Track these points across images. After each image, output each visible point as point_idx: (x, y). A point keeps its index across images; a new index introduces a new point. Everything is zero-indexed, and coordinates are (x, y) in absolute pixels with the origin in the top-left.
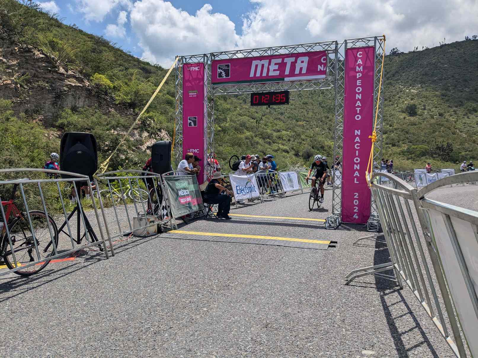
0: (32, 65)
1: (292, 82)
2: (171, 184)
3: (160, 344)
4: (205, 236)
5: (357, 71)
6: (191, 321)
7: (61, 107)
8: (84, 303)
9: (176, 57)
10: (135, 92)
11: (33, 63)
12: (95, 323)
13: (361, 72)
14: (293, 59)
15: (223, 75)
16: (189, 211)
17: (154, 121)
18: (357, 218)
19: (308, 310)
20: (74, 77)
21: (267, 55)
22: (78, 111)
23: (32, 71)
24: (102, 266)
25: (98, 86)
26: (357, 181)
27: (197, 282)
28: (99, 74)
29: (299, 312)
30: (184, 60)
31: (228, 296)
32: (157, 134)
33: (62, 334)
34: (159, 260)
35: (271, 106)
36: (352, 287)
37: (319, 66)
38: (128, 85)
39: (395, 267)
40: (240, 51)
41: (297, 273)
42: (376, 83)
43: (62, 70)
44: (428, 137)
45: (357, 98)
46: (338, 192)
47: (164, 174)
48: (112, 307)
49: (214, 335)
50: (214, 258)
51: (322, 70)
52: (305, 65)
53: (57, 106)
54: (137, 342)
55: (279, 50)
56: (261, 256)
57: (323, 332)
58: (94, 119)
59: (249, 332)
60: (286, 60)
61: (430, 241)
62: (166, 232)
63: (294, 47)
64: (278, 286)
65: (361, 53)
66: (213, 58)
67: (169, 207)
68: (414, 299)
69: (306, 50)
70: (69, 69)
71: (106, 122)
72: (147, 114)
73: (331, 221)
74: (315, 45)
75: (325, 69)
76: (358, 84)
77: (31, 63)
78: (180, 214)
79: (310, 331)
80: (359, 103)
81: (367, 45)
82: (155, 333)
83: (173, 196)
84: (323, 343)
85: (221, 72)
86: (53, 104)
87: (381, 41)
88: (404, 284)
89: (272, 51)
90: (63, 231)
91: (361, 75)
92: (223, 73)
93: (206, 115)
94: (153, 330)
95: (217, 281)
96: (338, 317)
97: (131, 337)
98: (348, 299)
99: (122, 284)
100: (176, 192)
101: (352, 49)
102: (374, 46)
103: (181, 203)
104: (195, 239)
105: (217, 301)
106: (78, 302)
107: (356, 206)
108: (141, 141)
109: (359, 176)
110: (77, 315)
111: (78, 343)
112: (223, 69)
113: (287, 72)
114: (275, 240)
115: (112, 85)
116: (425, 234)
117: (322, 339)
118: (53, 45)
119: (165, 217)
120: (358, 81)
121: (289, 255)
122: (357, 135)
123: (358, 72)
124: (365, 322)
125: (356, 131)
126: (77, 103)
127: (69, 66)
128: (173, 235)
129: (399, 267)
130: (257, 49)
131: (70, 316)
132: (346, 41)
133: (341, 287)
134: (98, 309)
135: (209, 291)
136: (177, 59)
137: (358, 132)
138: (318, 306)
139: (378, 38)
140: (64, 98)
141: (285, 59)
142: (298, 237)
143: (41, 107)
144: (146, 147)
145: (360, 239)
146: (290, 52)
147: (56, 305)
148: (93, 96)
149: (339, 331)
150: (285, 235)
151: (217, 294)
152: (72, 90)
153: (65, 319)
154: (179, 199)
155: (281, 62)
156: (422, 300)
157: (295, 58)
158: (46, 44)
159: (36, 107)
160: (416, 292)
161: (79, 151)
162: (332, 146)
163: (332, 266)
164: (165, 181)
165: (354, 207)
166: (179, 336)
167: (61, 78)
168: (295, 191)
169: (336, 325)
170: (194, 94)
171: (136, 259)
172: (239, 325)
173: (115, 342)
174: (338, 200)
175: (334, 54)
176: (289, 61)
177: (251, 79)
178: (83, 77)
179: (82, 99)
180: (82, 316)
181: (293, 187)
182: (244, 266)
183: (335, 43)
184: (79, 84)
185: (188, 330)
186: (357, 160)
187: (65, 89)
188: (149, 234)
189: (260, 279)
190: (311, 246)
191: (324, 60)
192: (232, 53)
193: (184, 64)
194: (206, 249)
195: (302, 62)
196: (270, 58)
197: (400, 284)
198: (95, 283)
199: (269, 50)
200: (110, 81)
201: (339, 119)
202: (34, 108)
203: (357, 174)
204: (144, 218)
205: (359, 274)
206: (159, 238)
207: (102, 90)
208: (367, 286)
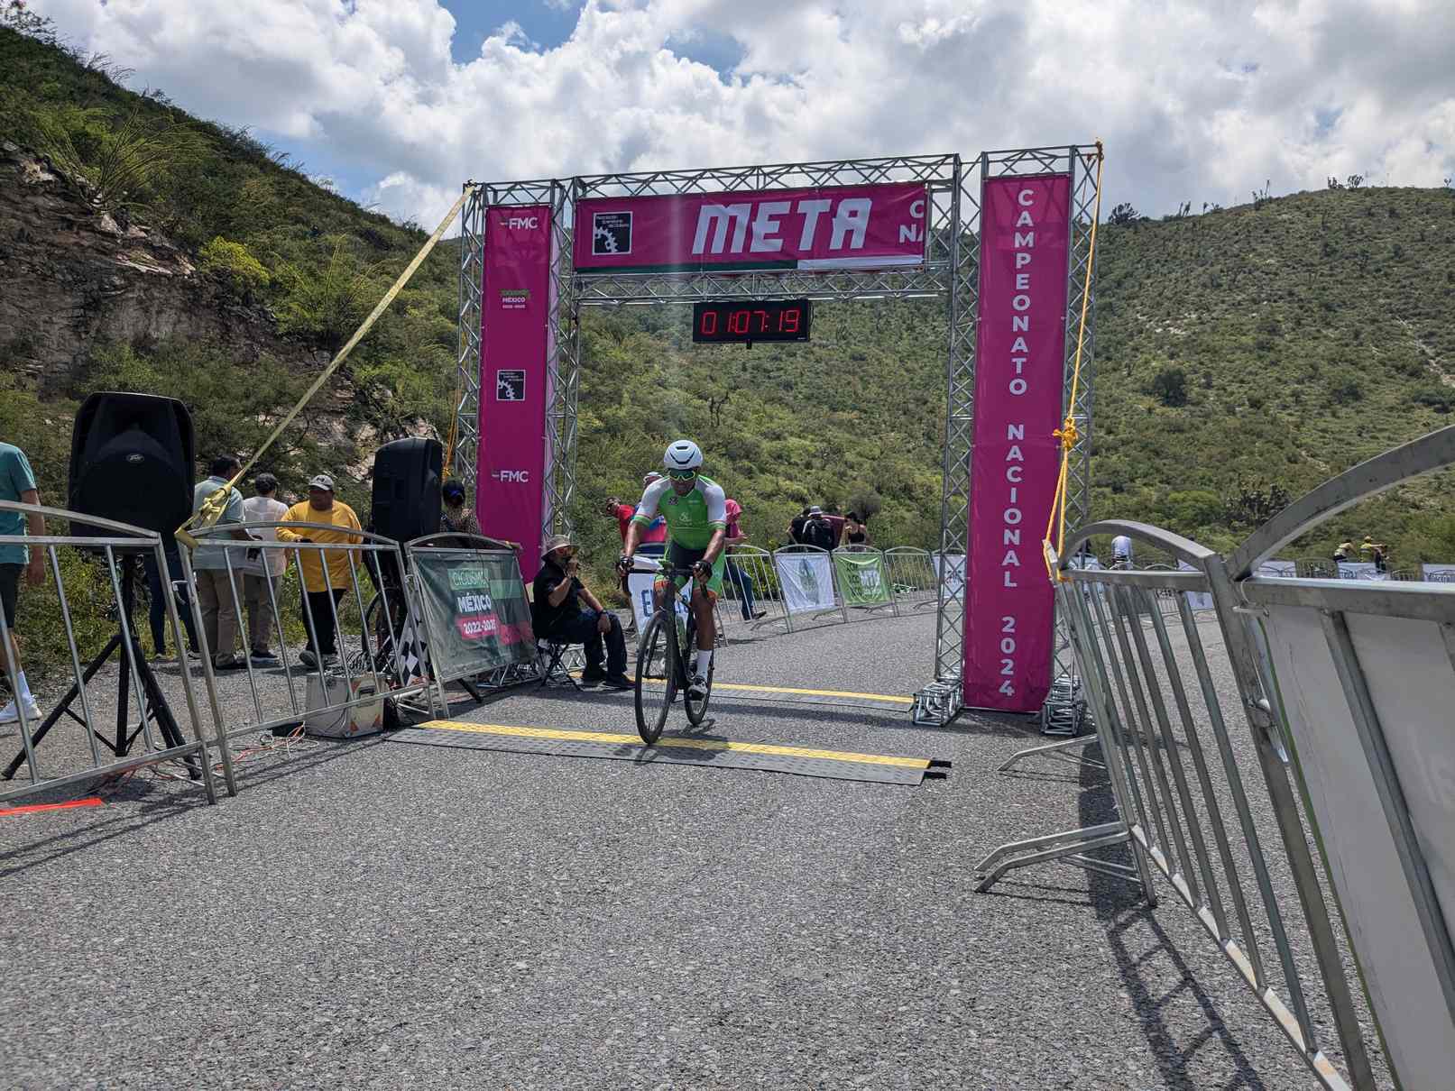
0: (13, 202)
1: (822, 274)
2: (434, 575)
3: (360, 1077)
4: (535, 739)
5: (1017, 245)
6: (474, 1003)
7: (100, 336)
8: (116, 941)
9: (465, 185)
10: (338, 300)
11: (18, 199)
12: (144, 1006)
13: (1029, 250)
14: (824, 205)
15: (609, 245)
16: (489, 661)
17: (395, 391)
18: (1010, 694)
19: (857, 970)
20: (148, 246)
21: (748, 189)
22: (153, 352)
23: (14, 221)
24: (190, 826)
25: (222, 276)
26: (1011, 582)
27: (499, 879)
28: (228, 240)
29: (827, 975)
30: (490, 195)
31: (600, 923)
32: (403, 430)
33: (26, 1044)
34: (380, 810)
35: (754, 345)
36: (998, 897)
37: (903, 229)
38: (318, 280)
39: (1132, 837)
40: (664, 173)
41: (826, 853)
42: (1075, 287)
43: (109, 224)
44: (1218, 468)
45: (1015, 329)
46: (955, 611)
47: (411, 543)
48: (208, 956)
49: (546, 1048)
50: (561, 805)
51: (912, 238)
52: (861, 224)
53: (87, 333)
54: (281, 1073)
55: (781, 174)
56: (713, 802)
57: (905, 1039)
58: (206, 378)
59: (663, 1038)
60: (803, 206)
61: (1266, 724)
62: (410, 725)
63: (829, 169)
64: (764, 894)
65: (1030, 192)
66: (580, 191)
67: (424, 645)
68: (1194, 937)
69: (866, 178)
70: (132, 222)
71: (243, 389)
72: (373, 369)
73: (930, 703)
74: (893, 166)
75: (920, 239)
76: (1019, 287)
77: (12, 197)
78: (459, 670)
79: (865, 1037)
80: (1020, 344)
81: (1047, 170)
82: (346, 1043)
83: (438, 612)
84: (906, 1076)
85: (602, 235)
86: (77, 326)
87: (1089, 159)
88: (1159, 891)
89: (761, 178)
90: (70, 713)
91: (1027, 261)
92: (611, 240)
93: (554, 366)
94: (339, 1031)
95: (565, 877)
96: (953, 992)
97: (261, 1053)
98: (986, 935)
99: (250, 882)
100: (449, 601)
101: (1002, 179)
102: (1069, 173)
103: (465, 636)
104: (505, 747)
105: (561, 940)
106: (95, 939)
107: (1007, 656)
108: (351, 450)
109: (1017, 564)
110: (87, 979)
111: (78, 1072)
112: (611, 226)
113: (806, 243)
114: (758, 754)
115: (265, 275)
116: (1250, 702)
117: (903, 1063)
118: (85, 148)
119: (412, 678)
120: (1019, 277)
121: (800, 799)
122: (1016, 441)
124: (1041, 1008)
125: (1012, 428)
126: (154, 325)
127: (134, 213)
128: (432, 735)
129: (1147, 834)
130: (717, 170)
131: (63, 983)
132: (984, 155)
133: (964, 900)
134: (160, 961)
135: (539, 906)
136: (470, 190)
137: (1016, 432)
138: (889, 956)
139: (1082, 151)
140: (111, 310)
141: (801, 202)
142: (830, 747)
143: (37, 333)
144: (365, 471)
145: (1022, 756)
146: (816, 182)
147: (20, 948)
148: (208, 306)
149: (958, 1036)
150: (790, 740)
151: (565, 919)
152: (138, 284)
153: (43, 994)
154: (459, 622)
155: (787, 212)
156: (1226, 935)
157: (830, 201)
158: (63, 142)
159: (21, 332)
160: (1205, 913)
161: (135, 452)
162: (936, 487)
163: (935, 835)
164: (414, 564)
165: (1004, 661)
166: (427, 1051)
167: (104, 247)
168: (825, 613)
169: (948, 1019)
170: (517, 300)
171: (306, 805)
172: (631, 1016)
173: (204, 1071)
174: (954, 638)
175: (950, 194)
176: (812, 210)
177: (696, 261)
178: (176, 248)
179: (169, 316)
180: (103, 983)
181: (818, 602)
182: (656, 829)
183: (951, 160)
184: (161, 270)
185: (458, 1032)
186: (1013, 516)
187: (117, 281)
188: (357, 729)
189: (706, 870)
190: (869, 775)
191: (918, 209)
192: (638, 181)
193: (489, 206)
194: (536, 780)
195: (853, 214)
196: (755, 199)
197: (1149, 891)
198: (160, 880)
199: (751, 174)
200: (262, 263)
201: (960, 391)
202: (12, 334)
203: (1011, 558)
204: (342, 680)
205: (1018, 857)
206: (386, 743)
207: (232, 291)
208: (1045, 896)
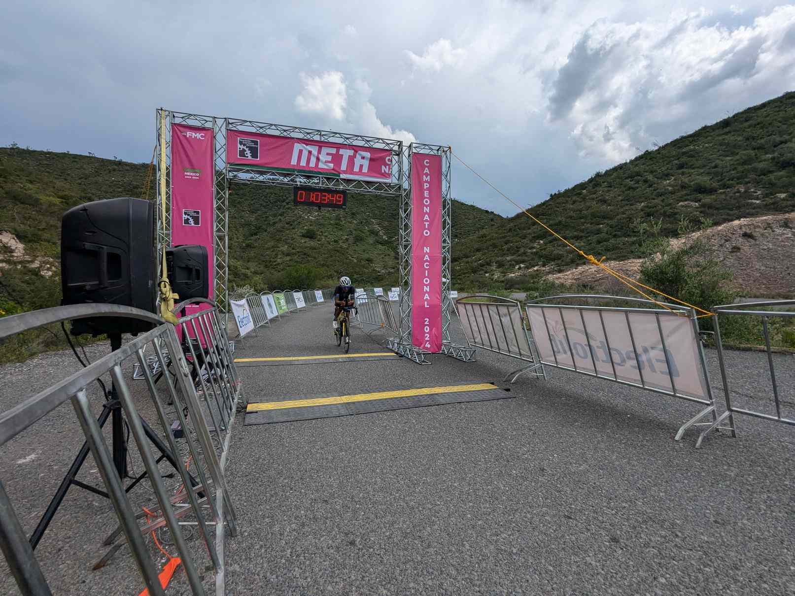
5: (424, 180)
13: (428, 183)
15: (247, 154)
18: (429, 347)
21: (316, 139)
26: (427, 305)
37: (383, 167)
45: (425, 211)
51: (387, 172)
52: (366, 163)
55: (332, 136)
65: (428, 161)
66: (229, 125)
69: (368, 144)
74: (378, 142)
75: (390, 172)
76: (425, 196)
80: (426, 217)
81: (430, 153)
85: (243, 149)
89: (322, 136)
91: (428, 186)
92: (248, 152)
101: (416, 154)
107: (427, 333)
112: (248, 145)
113: (344, 167)
120: (425, 192)
122: (427, 253)
123: (426, 182)
125: (425, 248)
137: (427, 250)
141: (341, 150)
146: (347, 142)
157: (354, 151)
170: (194, 175)
176: (346, 153)
177: (293, 168)
183: (399, 143)
186: (427, 281)
191: (388, 160)
195: (363, 158)
196: (320, 145)
203: (427, 296)
